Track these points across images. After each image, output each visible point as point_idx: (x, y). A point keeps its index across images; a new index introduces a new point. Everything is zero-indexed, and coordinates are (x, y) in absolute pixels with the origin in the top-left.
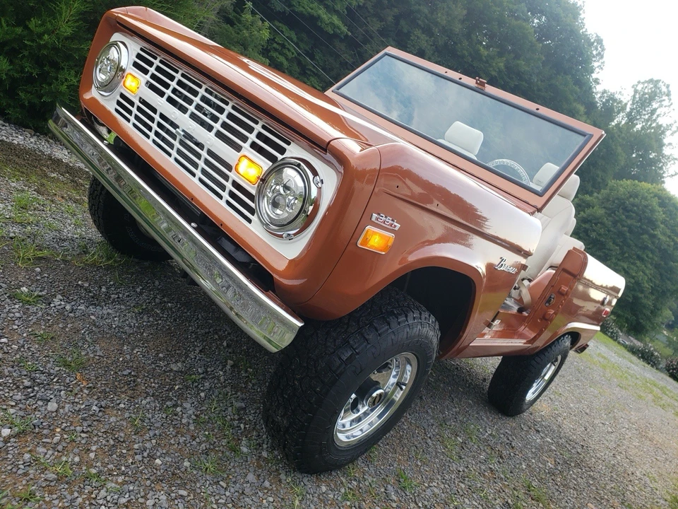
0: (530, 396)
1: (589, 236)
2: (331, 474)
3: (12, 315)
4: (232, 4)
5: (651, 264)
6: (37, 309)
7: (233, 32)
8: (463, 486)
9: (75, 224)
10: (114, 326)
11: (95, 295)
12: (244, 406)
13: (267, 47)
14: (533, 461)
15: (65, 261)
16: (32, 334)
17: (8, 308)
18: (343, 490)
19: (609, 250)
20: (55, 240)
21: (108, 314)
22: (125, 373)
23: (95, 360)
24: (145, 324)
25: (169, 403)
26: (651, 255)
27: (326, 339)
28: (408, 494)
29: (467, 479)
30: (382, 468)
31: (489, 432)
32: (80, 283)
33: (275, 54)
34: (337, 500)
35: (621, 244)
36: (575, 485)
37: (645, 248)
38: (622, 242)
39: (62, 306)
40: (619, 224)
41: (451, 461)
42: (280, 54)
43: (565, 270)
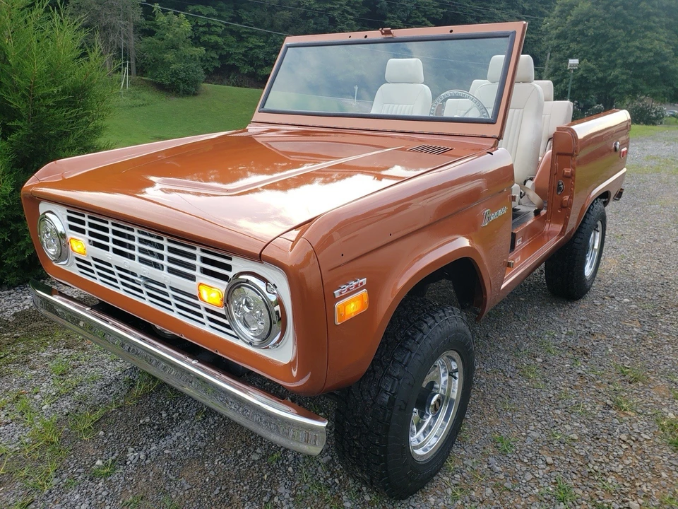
0: (588, 271)
1: (587, 36)
2: (433, 481)
3: (100, 496)
4: (141, 16)
5: (662, 27)
6: (118, 476)
7: (158, 41)
8: (558, 412)
9: (112, 361)
10: (188, 448)
11: (159, 425)
12: (330, 458)
13: (195, 35)
14: (618, 337)
15: (120, 408)
16: (124, 505)
17: (94, 492)
18: (450, 492)
19: (614, 37)
20: (102, 391)
21: (178, 438)
22: (216, 492)
23: (186, 496)
24: (212, 427)
25: (265, 499)
26: (657, 20)
27: (361, 393)
28: (510, 456)
29: (560, 402)
30: (477, 442)
31: (565, 333)
32: (141, 421)
33: (206, 38)
34: (448, 504)
35: (623, 25)
36: (667, 337)
37: (648, 16)
38: (623, 22)
39: (137, 458)
40: (611, 7)
41: (539, 390)
42: (210, 34)
43: (558, 154)
